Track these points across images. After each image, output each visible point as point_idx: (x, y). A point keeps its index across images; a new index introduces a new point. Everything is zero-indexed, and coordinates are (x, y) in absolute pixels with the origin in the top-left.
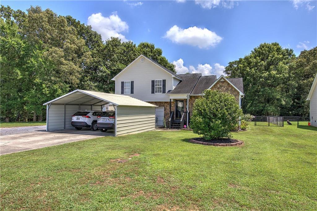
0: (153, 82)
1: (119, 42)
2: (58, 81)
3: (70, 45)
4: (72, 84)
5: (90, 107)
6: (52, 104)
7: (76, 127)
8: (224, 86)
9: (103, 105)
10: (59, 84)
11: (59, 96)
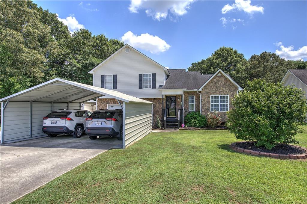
0: (141, 76)
1: (90, 34)
2: (15, 72)
3: (31, 30)
4: (34, 77)
5: (66, 105)
6: (10, 101)
7: (48, 134)
8: (221, 81)
9: (82, 102)
10: (17, 76)
11: (16, 91)
